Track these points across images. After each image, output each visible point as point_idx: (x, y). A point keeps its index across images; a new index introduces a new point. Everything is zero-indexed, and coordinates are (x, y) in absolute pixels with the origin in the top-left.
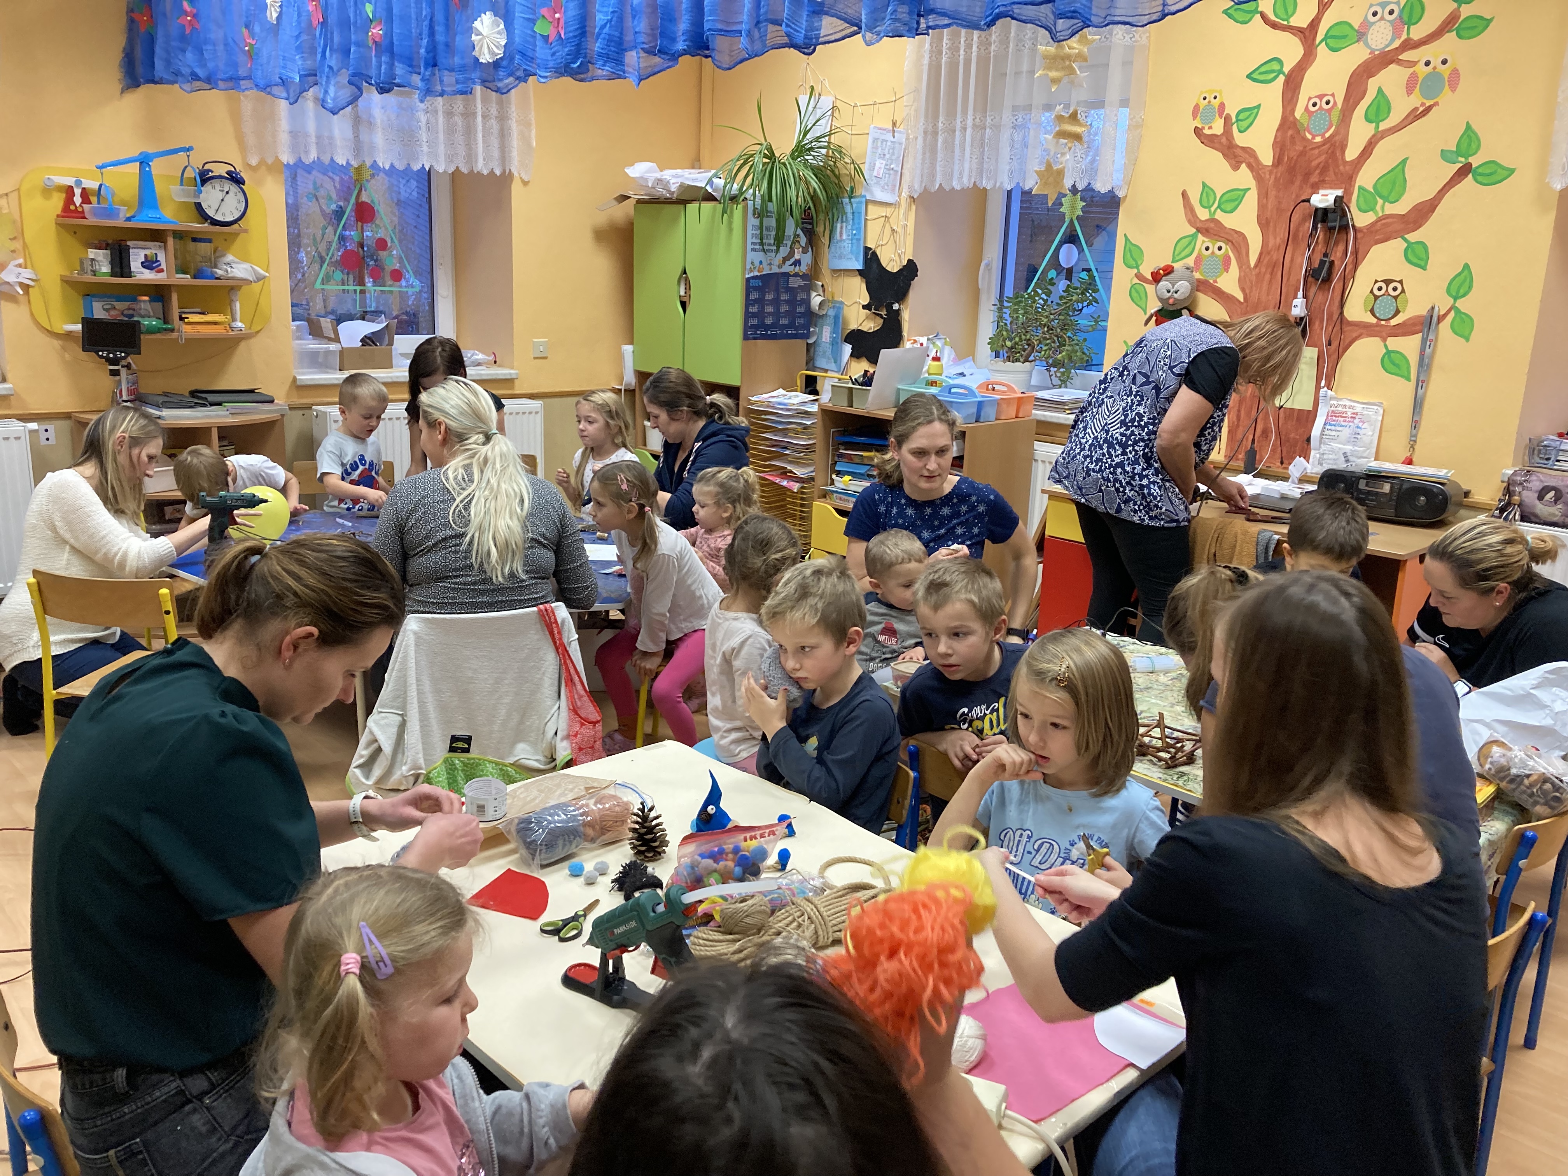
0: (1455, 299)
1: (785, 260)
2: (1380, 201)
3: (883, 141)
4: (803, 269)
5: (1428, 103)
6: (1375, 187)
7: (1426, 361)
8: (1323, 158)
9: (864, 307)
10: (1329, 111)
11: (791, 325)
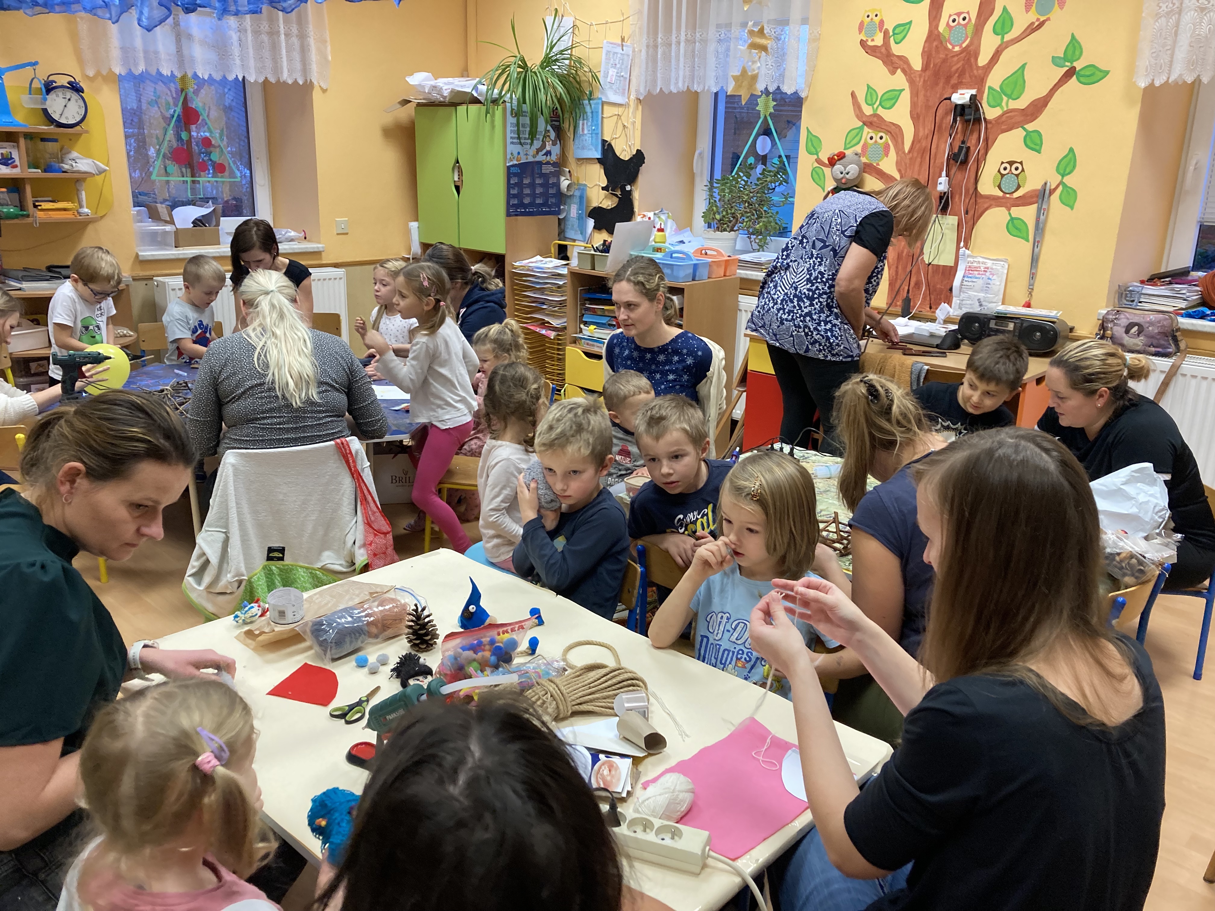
0: (1063, 176)
1: (538, 151)
2: (1005, 98)
3: (615, 53)
4: (554, 158)
5: (1042, 19)
6: (1001, 87)
7: (1041, 225)
8: (960, 64)
9: (603, 189)
10: (965, 26)
11: (545, 204)
